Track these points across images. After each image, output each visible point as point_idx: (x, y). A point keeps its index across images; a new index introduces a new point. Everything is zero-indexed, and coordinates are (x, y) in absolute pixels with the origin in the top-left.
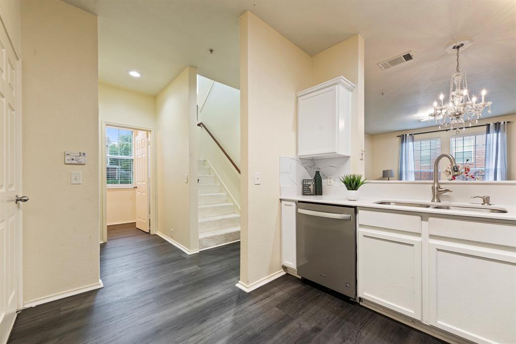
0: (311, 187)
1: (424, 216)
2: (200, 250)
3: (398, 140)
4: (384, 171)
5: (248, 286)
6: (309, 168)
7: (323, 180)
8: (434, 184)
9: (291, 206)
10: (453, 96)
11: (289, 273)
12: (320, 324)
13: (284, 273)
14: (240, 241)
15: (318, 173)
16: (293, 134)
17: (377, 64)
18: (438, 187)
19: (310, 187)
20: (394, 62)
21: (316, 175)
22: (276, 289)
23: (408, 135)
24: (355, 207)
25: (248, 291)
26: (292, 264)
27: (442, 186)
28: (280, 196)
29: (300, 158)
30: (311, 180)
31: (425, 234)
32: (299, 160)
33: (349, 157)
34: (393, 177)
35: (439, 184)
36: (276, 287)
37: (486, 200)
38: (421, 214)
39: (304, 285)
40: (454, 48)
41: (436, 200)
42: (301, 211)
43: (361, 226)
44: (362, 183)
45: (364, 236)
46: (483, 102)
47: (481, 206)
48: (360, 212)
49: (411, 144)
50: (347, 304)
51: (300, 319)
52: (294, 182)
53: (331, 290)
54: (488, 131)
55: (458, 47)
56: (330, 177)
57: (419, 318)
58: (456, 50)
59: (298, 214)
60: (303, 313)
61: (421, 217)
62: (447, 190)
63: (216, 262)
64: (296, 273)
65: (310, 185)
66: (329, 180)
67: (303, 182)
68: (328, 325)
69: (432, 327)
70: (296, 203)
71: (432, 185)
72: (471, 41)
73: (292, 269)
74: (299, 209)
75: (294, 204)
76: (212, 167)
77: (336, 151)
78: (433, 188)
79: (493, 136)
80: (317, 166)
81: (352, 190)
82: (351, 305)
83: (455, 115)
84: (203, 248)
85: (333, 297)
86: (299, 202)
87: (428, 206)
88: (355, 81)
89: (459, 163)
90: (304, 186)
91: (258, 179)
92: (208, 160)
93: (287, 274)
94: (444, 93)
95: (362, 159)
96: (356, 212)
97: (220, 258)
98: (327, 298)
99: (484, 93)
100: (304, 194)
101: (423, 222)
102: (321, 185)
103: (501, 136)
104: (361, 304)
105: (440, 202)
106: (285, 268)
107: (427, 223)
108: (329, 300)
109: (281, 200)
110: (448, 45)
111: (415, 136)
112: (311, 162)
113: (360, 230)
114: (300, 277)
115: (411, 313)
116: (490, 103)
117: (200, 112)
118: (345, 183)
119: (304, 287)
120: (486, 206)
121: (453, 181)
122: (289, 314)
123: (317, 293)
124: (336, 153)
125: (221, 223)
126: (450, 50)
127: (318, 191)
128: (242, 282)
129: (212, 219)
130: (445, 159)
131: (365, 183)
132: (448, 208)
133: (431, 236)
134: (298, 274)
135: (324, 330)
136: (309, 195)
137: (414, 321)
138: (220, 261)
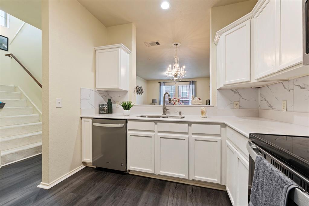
0: (106, 109)
1: (156, 122)
2: (2, 166)
3: (159, 84)
4: (153, 100)
5: (48, 184)
6: (105, 96)
7: (113, 104)
8: (163, 106)
9: (89, 121)
10: (174, 67)
11: (88, 166)
12: (101, 193)
13: (84, 167)
14: (42, 154)
15: (110, 100)
16: (92, 74)
17: (144, 43)
18: (165, 108)
19: (104, 109)
20: (152, 44)
21: (108, 101)
22: (74, 180)
23: (163, 82)
24: (126, 120)
25: (47, 188)
26: (89, 160)
27: (166, 107)
28: (81, 115)
29: (97, 90)
30: (105, 104)
31: (156, 131)
32: (97, 91)
33: (128, 91)
34: (156, 103)
35: (165, 106)
36: (75, 178)
37: (180, 113)
38: (155, 121)
39: (97, 172)
40: (175, 44)
41: (164, 114)
42: (95, 124)
43: (130, 130)
44: (132, 106)
45: (131, 135)
46: (184, 71)
47: (178, 116)
48: (129, 122)
49: (164, 87)
50: (122, 175)
51: (88, 195)
52: (93, 106)
53: (114, 170)
54: (190, 84)
55: (176, 45)
56: (118, 102)
57: (153, 173)
58: (175, 46)
59: (93, 126)
60: (92, 190)
61: (155, 123)
62: (168, 109)
63: (21, 172)
64: (92, 165)
65: (104, 107)
66: (117, 104)
67: (100, 105)
68: (107, 192)
69: (159, 175)
70: (92, 119)
71: (163, 107)
72: (180, 43)
73: (89, 163)
74: (94, 123)
75: (91, 120)
76: (23, 92)
77: (119, 87)
78: (163, 108)
79: (191, 86)
80: (110, 96)
81: (127, 110)
82: (124, 175)
83: (175, 75)
84: (6, 164)
85: (114, 174)
86: (94, 118)
87: (160, 117)
88: (130, 48)
89: (172, 97)
90: (100, 108)
91: (59, 103)
92: (19, 87)
93: (87, 167)
94: (171, 64)
95: (135, 93)
96: (127, 123)
97: (26, 168)
98: (110, 175)
99: (184, 67)
100: (100, 113)
101: (156, 125)
102: (112, 107)
103: (194, 86)
104: (130, 173)
105: (165, 114)
106: (84, 163)
107: (157, 125)
108: (111, 176)
109: (81, 118)
110: (173, 43)
111: (166, 83)
112: (106, 93)
113: (129, 133)
114: (95, 167)
115: (151, 171)
116: (186, 72)
117: (10, 44)
118: (123, 106)
119: (97, 173)
120: (180, 116)
121: (175, 105)
122: (81, 195)
123: (105, 174)
124: (119, 88)
125: (30, 139)
126: (173, 45)
127: (110, 111)
128: (44, 182)
129: (19, 137)
130: (167, 94)
131: (134, 106)
132: (167, 118)
133: (159, 132)
134: (93, 165)
135: (104, 196)
136: (104, 113)
137: (152, 174)
138: (25, 171)
